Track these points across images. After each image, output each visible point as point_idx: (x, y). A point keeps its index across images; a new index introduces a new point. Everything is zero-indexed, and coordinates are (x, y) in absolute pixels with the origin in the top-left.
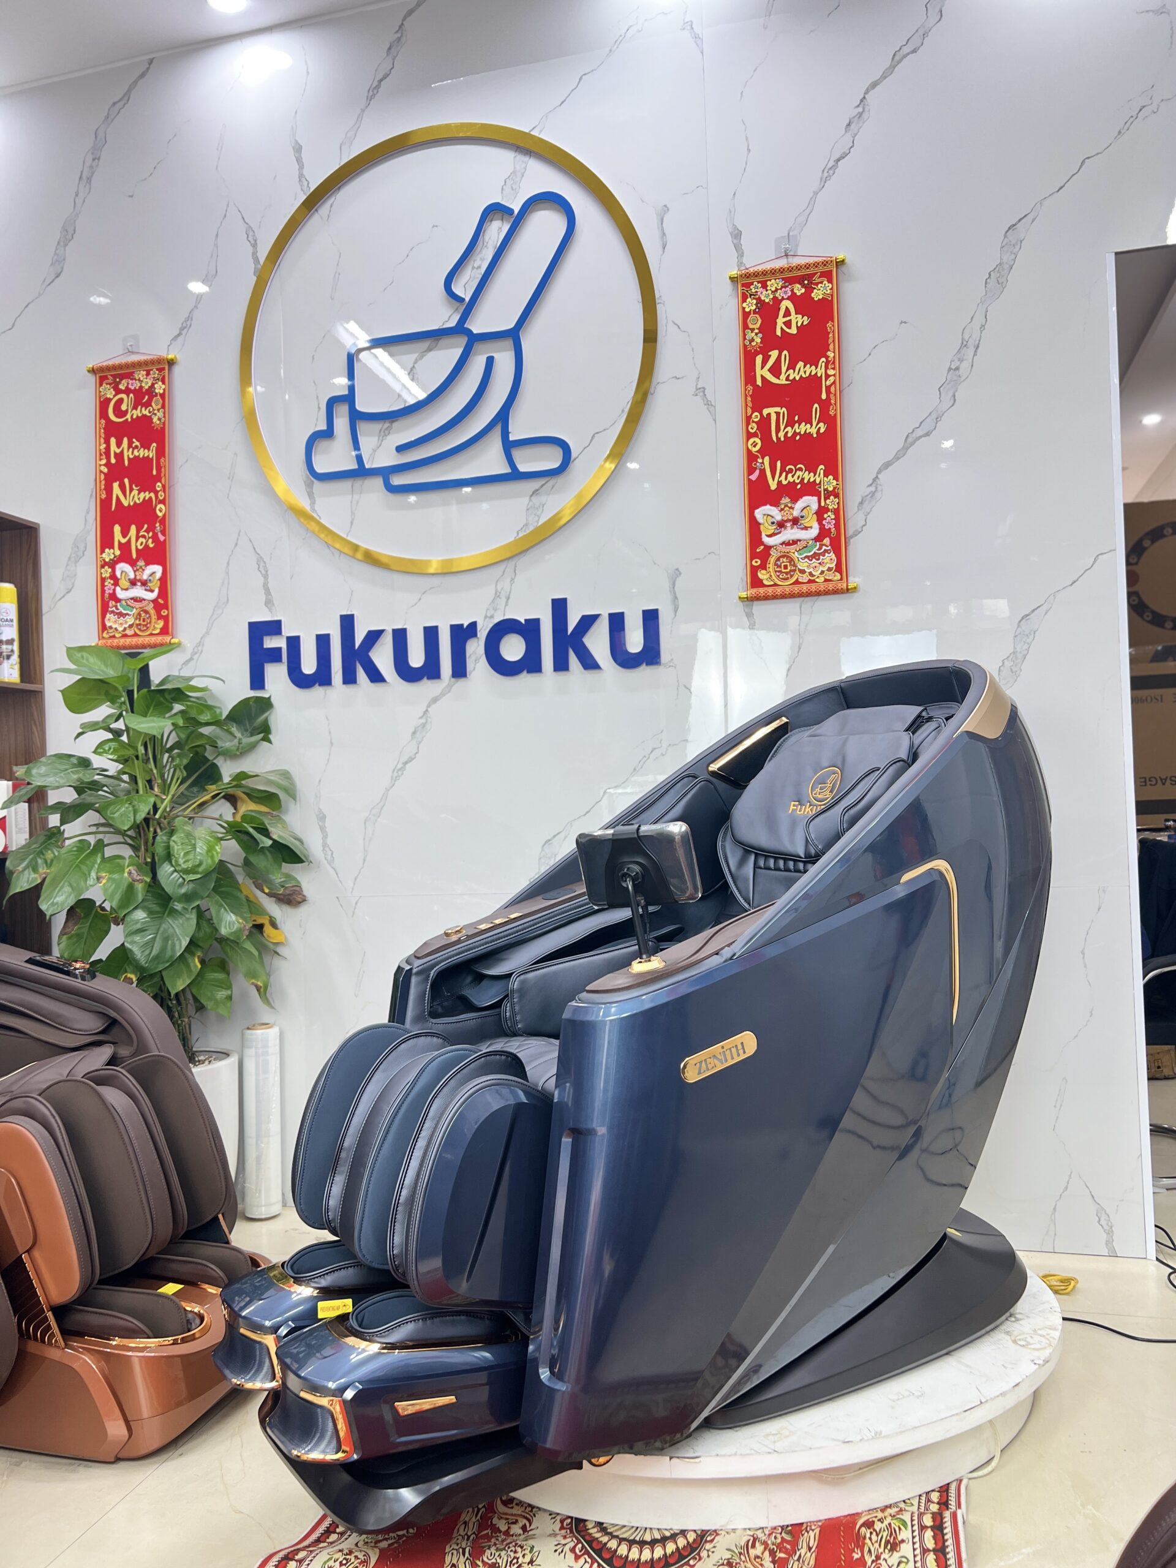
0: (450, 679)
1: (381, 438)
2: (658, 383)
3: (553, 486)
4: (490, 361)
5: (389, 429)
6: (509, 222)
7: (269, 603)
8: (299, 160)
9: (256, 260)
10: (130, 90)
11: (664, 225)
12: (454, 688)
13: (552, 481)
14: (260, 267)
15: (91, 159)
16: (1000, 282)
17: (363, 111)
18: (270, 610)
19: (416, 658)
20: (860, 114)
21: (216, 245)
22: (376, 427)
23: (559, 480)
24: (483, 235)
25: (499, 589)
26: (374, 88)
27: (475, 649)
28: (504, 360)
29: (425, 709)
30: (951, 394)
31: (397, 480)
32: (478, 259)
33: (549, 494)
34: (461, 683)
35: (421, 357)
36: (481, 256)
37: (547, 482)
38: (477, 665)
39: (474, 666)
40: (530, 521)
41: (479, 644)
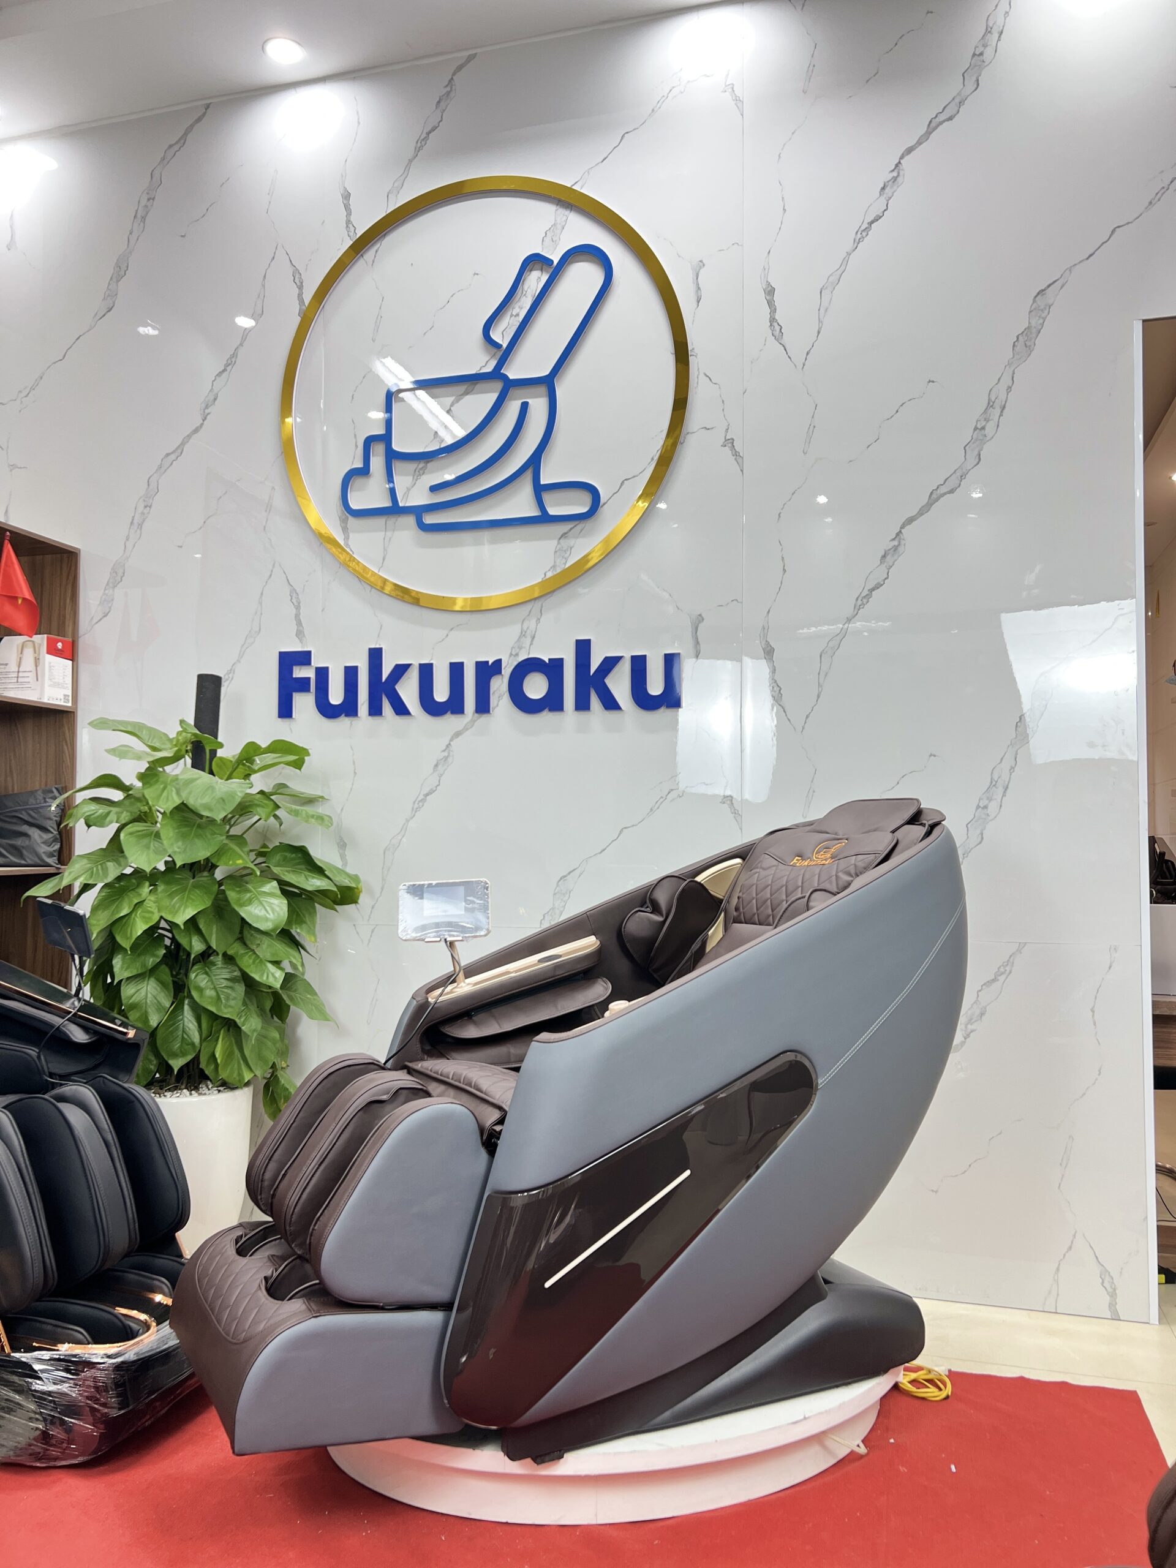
0: (473, 714)
1: (415, 477)
2: (688, 433)
3: (582, 530)
4: (525, 407)
5: (424, 469)
6: (547, 272)
7: (300, 634)
8: (347, 207)
9: (301, 301)
10: (186, 134)
11: (699, 279)
12: (476, 723)
13: (580, 525)
14: (304, 308)
15: (146, 200)
16: (1028, 344)
17: (410, 161)
18: (301, 641)
19: (441, 693)
20: (895, 179)
21: (264, 286)
22: (411, 466)
23: (588, 524)
24: (523, 284)
25: (525, 629)
26: (423, 139)
27: (499, 686)
28: (538, 406)
29: (448, 743)
30: (976, 453)
31: (430, 519)
32: (517, 307)
33: (577, 538)
34: (484, 718)
35: (457, 401)
36: (519, 304)
37: (575, 526)
38: (501, 701)
39: (497, 702)
40: (558, 564)
41: (502, 682)
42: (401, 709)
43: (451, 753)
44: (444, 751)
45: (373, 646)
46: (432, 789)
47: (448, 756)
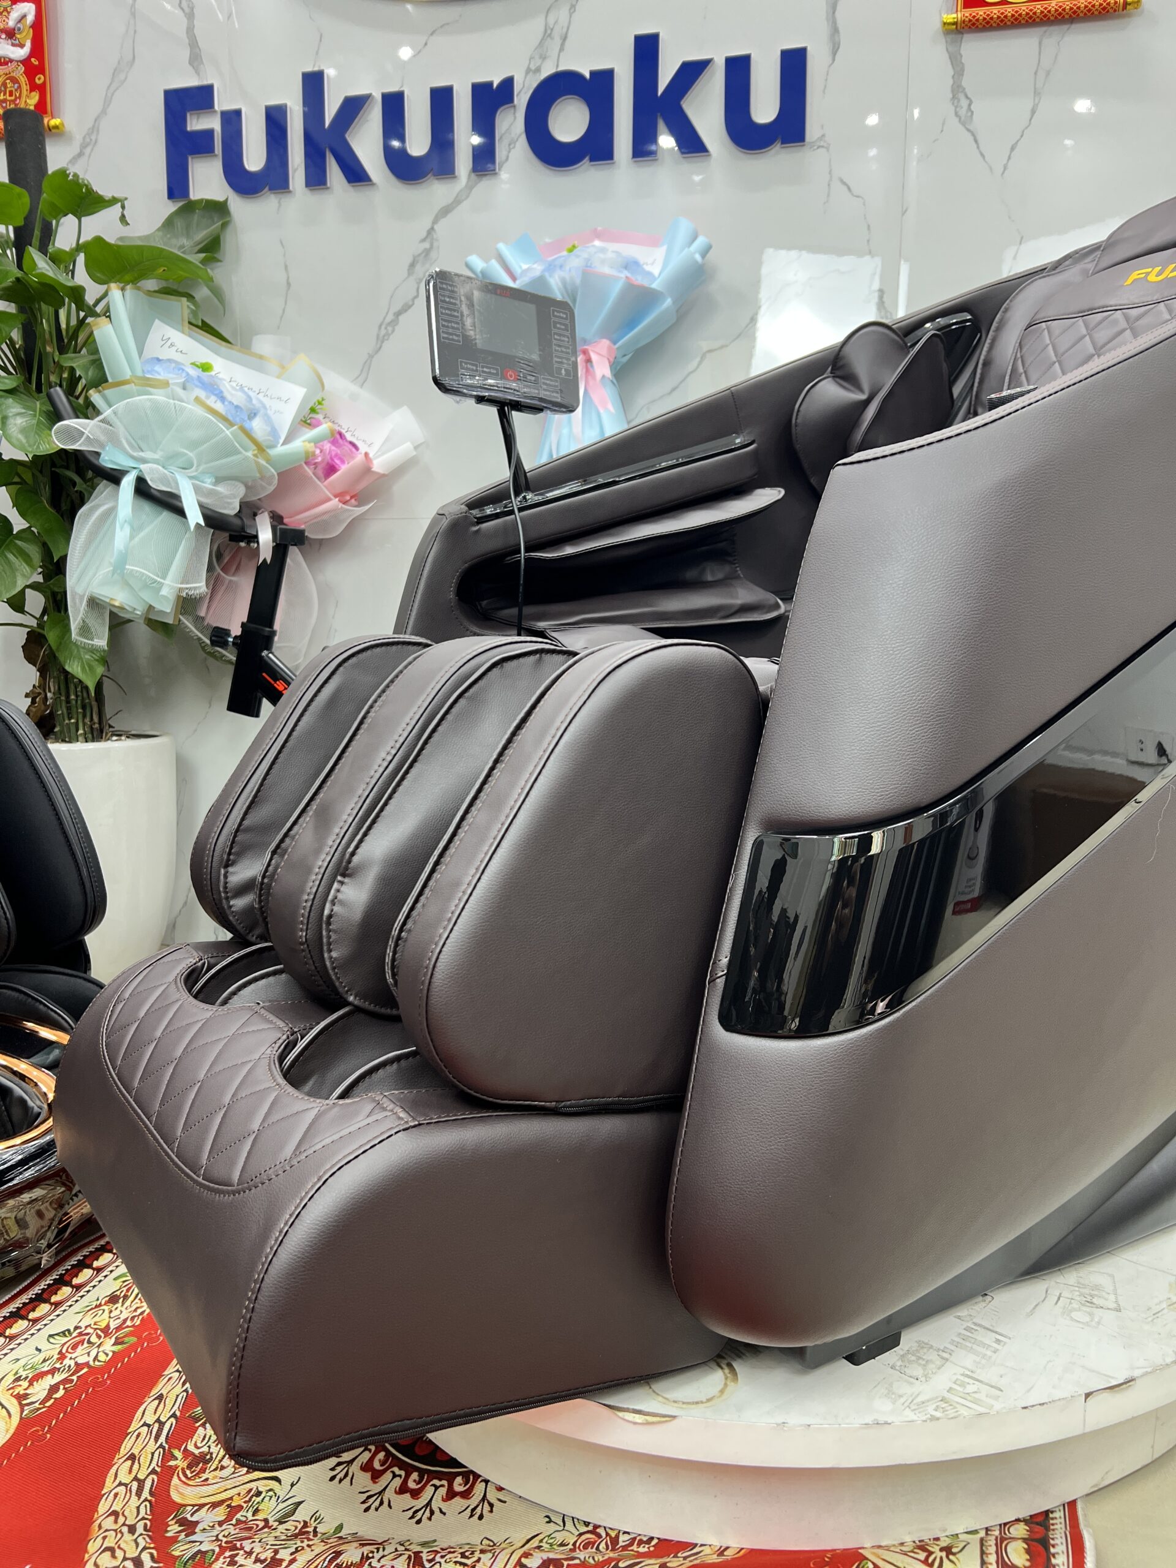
0: (469, 176)
7: (195, 59)
12: (474, 191)
18: (197, 72)
25: (551, 25)
27: (510, 124)
29: (429, 226)
38: (512, 151)
39: (504, 153)
41: (515, 118)
42: (356, 174)
43: (435, 244)
44: (423, 240)
46: (407, 305)
47: (432, 248)
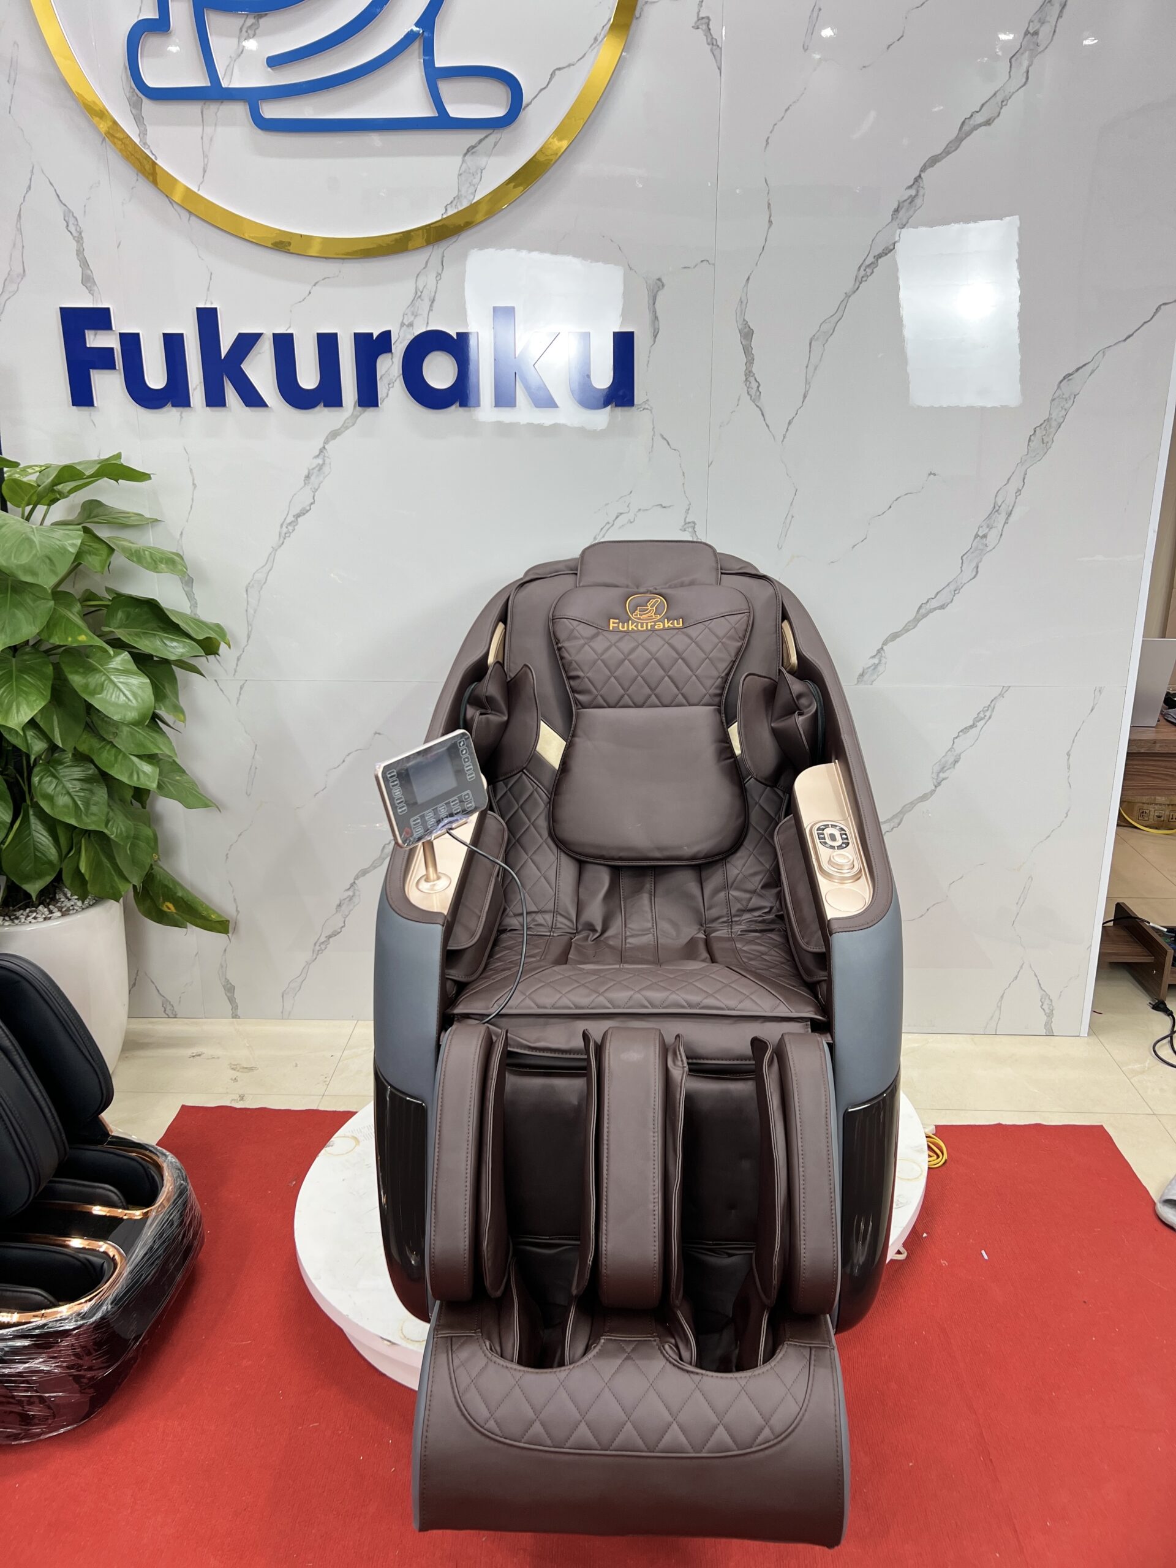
0: (355, 406)
1: (244, 41)
3: (495, 144)
5: (254, 27)
7: (88, 281)
12: (359, 419)
13: (495, 136)
18: (91, 291)
19: (308, 377)
22: (234, 21)
23: (504, 135)
25: (420, 287)
27: (389, 368)
29: (322, 446)
30: (1024, 68)
31: (271, 111)
33: (490, 155)
34: (370, 413)
37: (486, 137)
38: (391, 389)
39: (386, 391)
40: (463, 192)
41: (393, 362)
43: (327, 461)
44: (317, 456)
45: (200, 306)
46: (304, 509)
47: (324, 463)
